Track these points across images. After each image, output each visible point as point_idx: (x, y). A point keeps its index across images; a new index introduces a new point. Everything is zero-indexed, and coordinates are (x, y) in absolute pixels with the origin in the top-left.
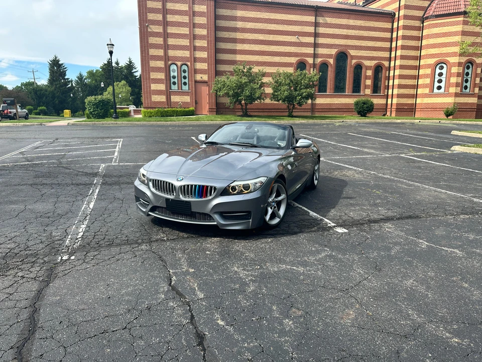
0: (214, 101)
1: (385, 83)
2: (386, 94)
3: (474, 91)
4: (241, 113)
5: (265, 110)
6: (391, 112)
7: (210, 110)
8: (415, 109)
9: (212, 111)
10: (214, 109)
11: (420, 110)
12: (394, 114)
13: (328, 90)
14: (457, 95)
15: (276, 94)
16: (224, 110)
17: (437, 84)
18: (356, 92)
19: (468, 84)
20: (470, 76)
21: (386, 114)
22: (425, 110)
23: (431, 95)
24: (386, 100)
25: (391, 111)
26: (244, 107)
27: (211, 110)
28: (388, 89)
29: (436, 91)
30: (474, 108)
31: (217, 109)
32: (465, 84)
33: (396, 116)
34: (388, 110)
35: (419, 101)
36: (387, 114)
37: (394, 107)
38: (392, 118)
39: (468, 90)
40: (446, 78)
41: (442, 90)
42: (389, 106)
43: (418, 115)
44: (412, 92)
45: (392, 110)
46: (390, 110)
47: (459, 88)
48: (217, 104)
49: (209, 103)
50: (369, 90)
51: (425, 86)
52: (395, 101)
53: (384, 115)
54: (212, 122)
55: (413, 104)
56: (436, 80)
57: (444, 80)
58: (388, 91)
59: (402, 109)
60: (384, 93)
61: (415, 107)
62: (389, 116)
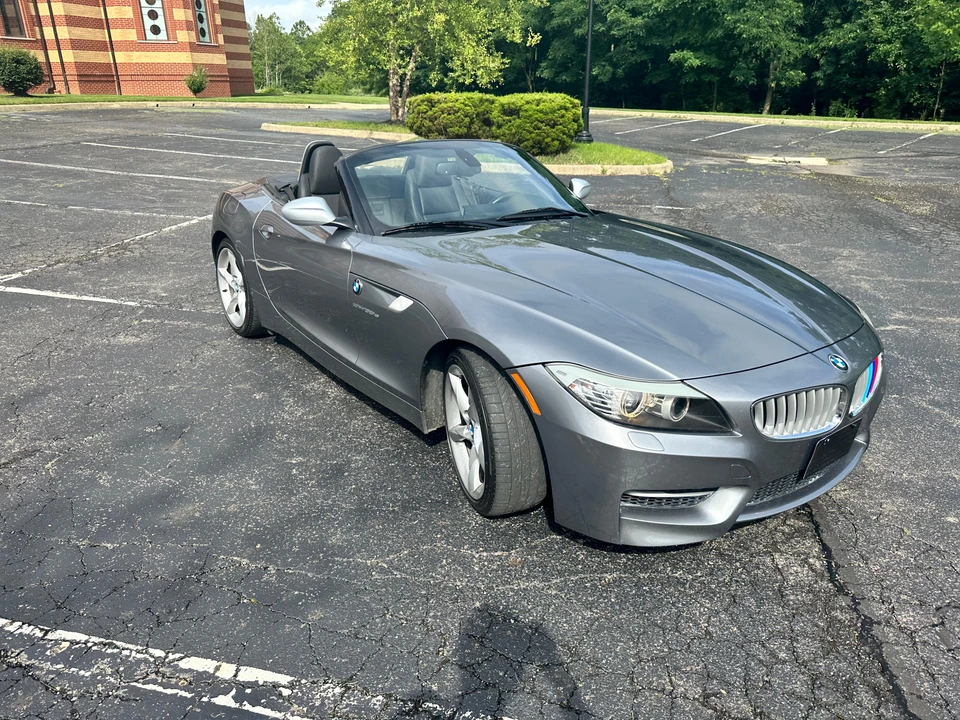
1: (28, 8)
2: (39, 37)
3: (217, 42)
6: (67, 84)
8: (118, 76)
11: (129, 78)
12: (75, 89)
14: (194, 48)
17: (148, 23)
19: (205, 25)
20: (203, 9)
21: (54, 88)
22: (141, 78)
23: (142, 45)
24: (42, 52)
25: (66, 82)
28: (41, 27)
29: (150, 35)
30: (226, 76)
32: (200, 25)
33: (82, 92)
34: (55, 78)
35: (120, 57)
36: (58, 88)
37: (71, 71)
38: (72, 97)
39: (207, 38)
40: (163, 8)
41: (163, 36)
42: (57, 70)
43: (127, 89)
44: (100, 35)
45: (68, 78)
46: (62, 78)
47: (193, 34)
51: (124, 24)
52: (69, 56)
53: (51, 91)
55: (110, 64)
56: (145, 11)
57: (160, 12)
58: (42, 31)
59: (90, 75)
60: (34, 35)
61: (117, 71)
62: (64, 93)
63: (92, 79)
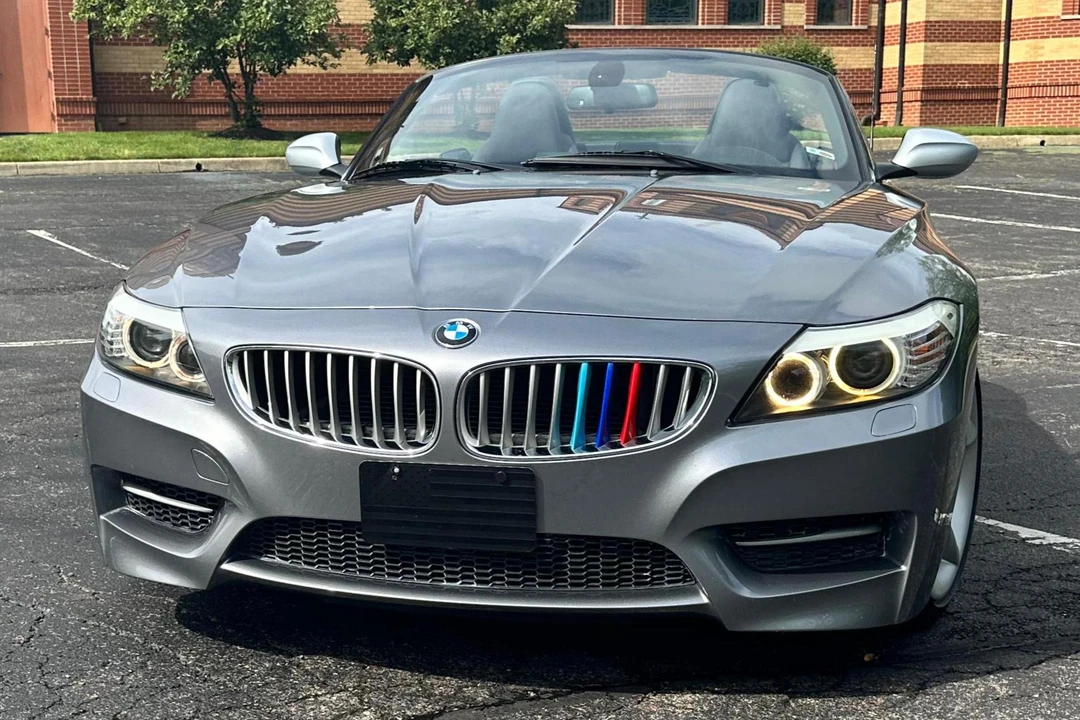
0: (80, 62)
2: (874, 22)
4: (226, 124)
5: (332, 110)
6: (900, 108)
7: (66, 110)
8: (1005, 90)
9: (73, 116)
10: (81, 103)
11: (1026, 92)
12: (913, 116)
13: (619, 10)
15: (393, 23)
16: (133, 109)
18: (742, 19)
21: (878, 117)
22: (1050, 91)
23: (1069, 24)
24: (872, 51)
25: (900, 104)
26: (239, 93)
27: (69, 113)
28: (882, 4)
31: (97, 105)
33: (924, 122)
34: (884, 98)
35: (1020, 52)
36: (883, 117)
37: (914, 82)
42: (890, 82)
43: (1016, 115)
44: (990, 10)
45: (907, 96)
46: (894, 97)
48: (100, 81)
49: (59, 80)
50: (802, 7)
52: (916, 54)
53: (869, 122)
54: (93, 166)
55: (995, 67)
58: (882, 11)
59: (951, 90)
60: (865, 21)
61: (1006, 79)
62: (891, 125)
63: (949, 97)
